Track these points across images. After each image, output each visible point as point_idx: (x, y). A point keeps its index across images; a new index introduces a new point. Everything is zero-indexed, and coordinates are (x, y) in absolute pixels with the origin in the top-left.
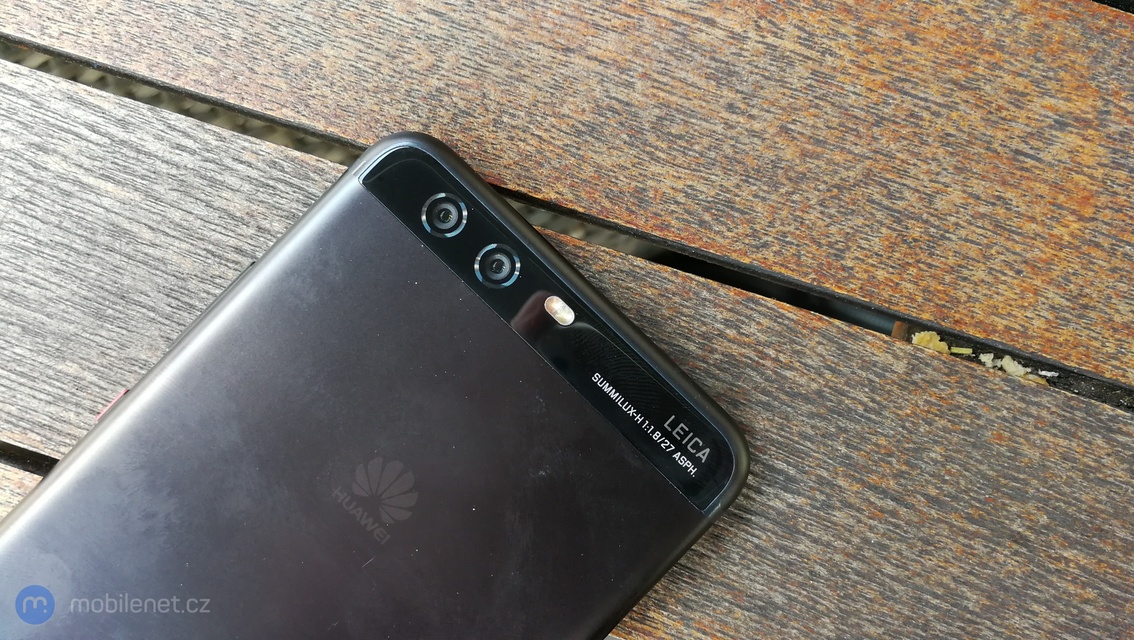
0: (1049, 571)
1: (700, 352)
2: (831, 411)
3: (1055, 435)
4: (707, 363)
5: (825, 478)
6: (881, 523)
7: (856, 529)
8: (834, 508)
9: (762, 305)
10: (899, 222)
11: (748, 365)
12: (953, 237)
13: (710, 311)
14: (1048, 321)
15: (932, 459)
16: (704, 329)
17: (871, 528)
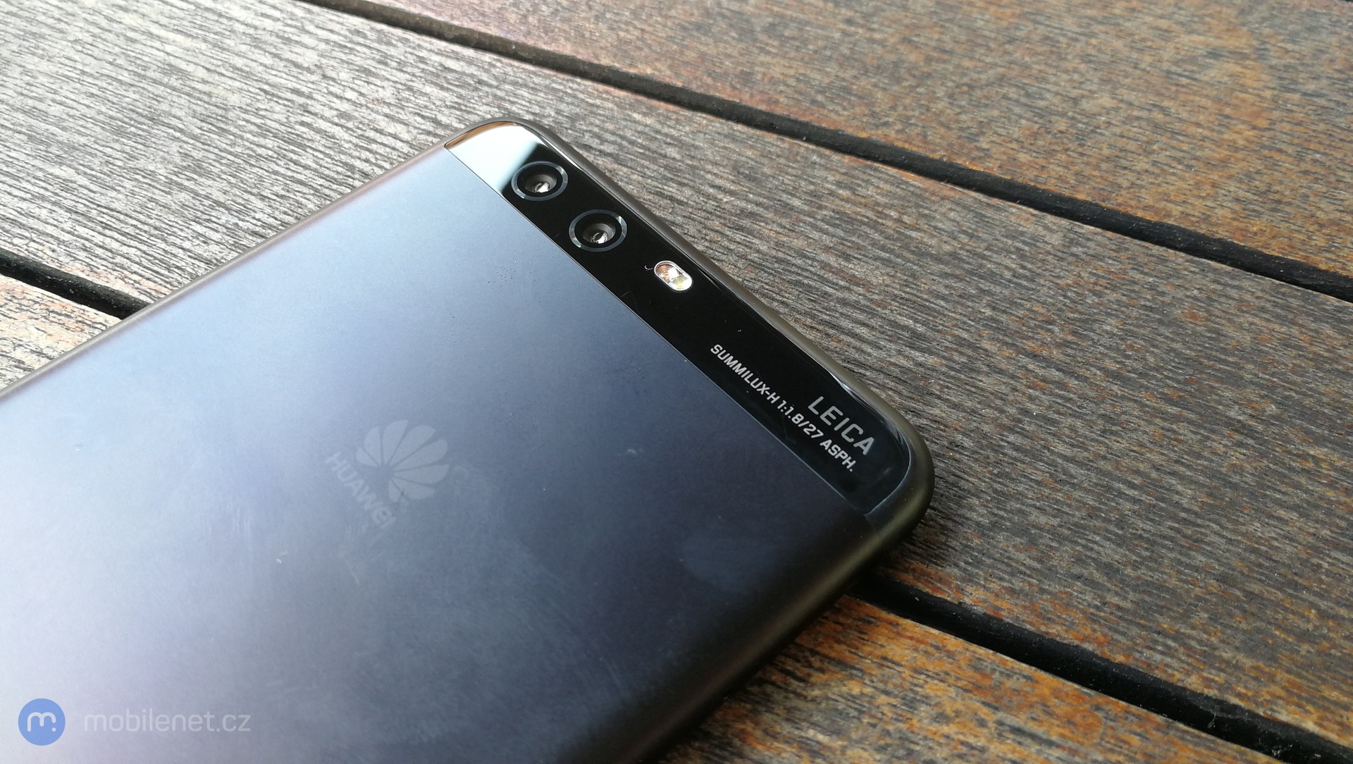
0: (1291, 469)
1: (806, 208)
2: (971, 273)
3: (1268, 320)
4: (815, 218)
5: (965, 339)
6: (1044, 394)
7: (1011, 398)
8: (979, 372)
9: (882, 172)
10: (1041, 116)
11: (864, 224)
12: (1107, 133)
13: (820, 173)
14: (1234, 211)
15: (1107, 332)
16: (812, 187)
17: (1031, 398)
